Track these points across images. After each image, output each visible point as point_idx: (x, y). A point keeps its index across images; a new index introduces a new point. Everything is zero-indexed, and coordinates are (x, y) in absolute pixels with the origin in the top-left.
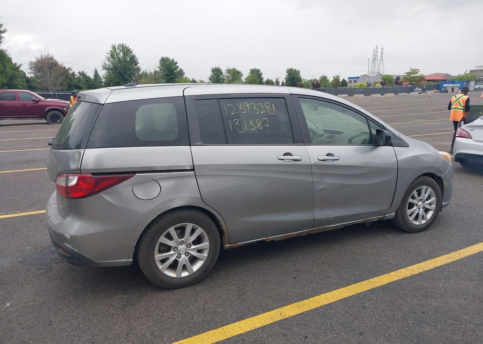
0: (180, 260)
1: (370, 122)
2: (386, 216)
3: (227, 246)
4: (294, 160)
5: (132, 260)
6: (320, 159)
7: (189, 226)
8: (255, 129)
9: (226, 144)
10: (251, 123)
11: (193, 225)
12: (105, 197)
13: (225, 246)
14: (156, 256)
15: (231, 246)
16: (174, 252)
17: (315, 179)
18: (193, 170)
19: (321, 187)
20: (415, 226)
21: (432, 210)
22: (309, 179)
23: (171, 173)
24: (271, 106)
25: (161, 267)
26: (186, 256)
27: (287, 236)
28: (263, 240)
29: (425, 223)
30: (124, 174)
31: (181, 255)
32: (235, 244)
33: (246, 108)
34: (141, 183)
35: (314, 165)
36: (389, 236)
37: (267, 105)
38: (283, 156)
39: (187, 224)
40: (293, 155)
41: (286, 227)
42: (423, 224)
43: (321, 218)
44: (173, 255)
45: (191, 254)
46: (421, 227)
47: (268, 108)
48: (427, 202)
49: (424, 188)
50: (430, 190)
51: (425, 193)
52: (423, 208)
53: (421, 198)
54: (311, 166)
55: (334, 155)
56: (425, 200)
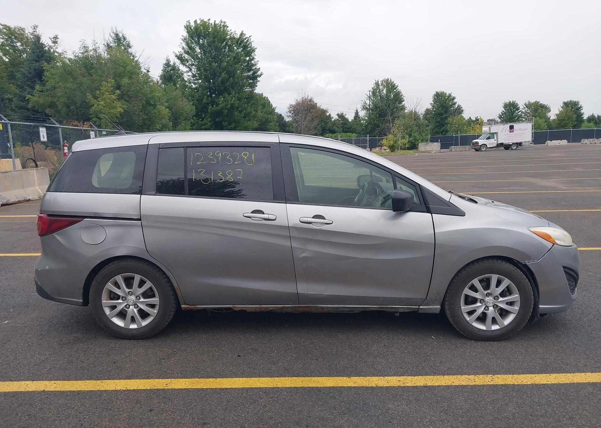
0: (128, 310)
2: (420, 308)
3: (183, 306)
4: (266, 219)
5: (82, 301)
7: (137, 278)
8: (223, 180)
10: (220, 174)
11: (142, 278)
12: (58, 237)
14: (104, 301)
15: (188, 307)
16: (122, 301)
17: (295, 245)
18: (140, 220)
19: (303, 255)
20: (477, 330)
21: (512, 312)
22: (287, 243)
23: (117, 221)
24: (250, 156)
25: (108, 314)
26: (135, 308)
27: (262, 308)
28: (230, 308)
29: (498, 329)
30: (75, 218)
31: (130, 306)
32: (192, 306)
33: (217, 158)
34: (88, 228)
35: (293, 227)
36: (433, 337)
37: (245, 155)
38: (251, 213)
39: (135, 275)
40: (265, 213)
42: (494, 330)
43: (307, 294)
44: (121, 303)
45: (140, 307)
47: (246, 158)
48: (502, 299)
49: (494, 278)
50: (506, 282)
51: (497, 286)
52: (495, 306)
53: (489, 291)
54: (288, 228)
55: (325, 218)
56: (497, 295)
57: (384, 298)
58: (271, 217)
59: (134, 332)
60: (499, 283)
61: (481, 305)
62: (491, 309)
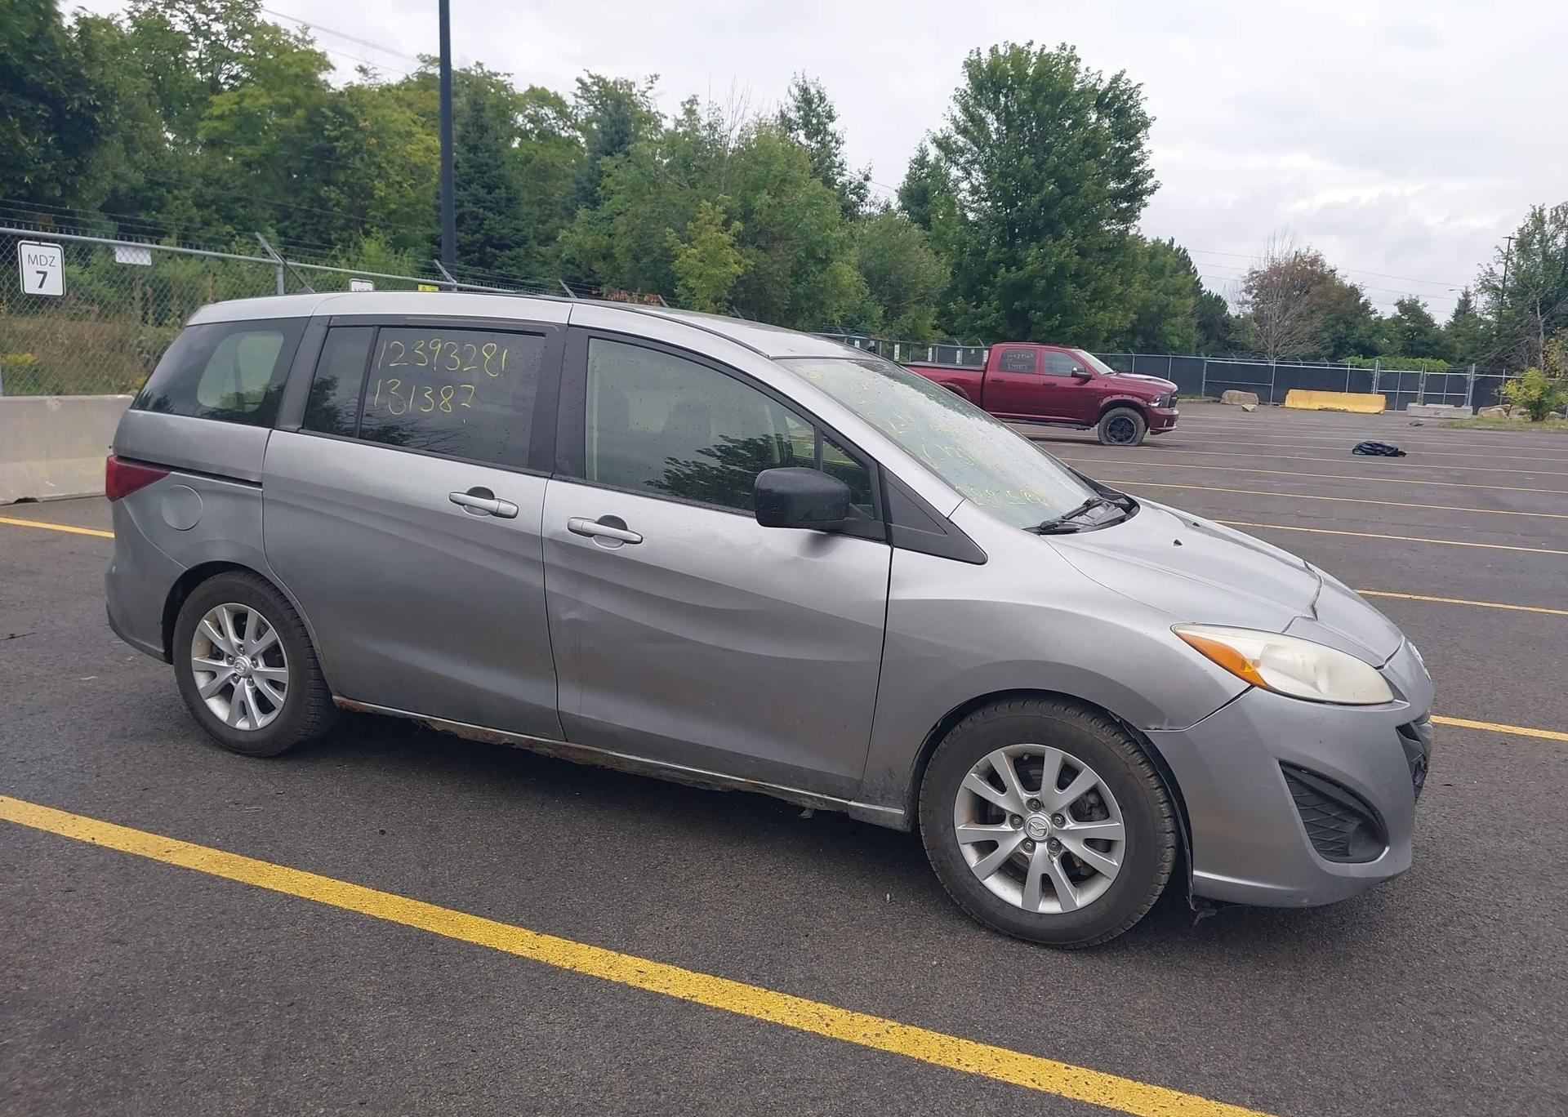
0: (238, 687)
2: (851, 806)
3: (335, 697)
4: (496, 514)
5: (162, 652)
6: (575, 527)
9: (359, 438)
10: (429, 395)
11: (261, 617)
12: (128, 506)
14: (195, 658)
15: (344, 703)
16: (226, 665)
17: (554, 585)
18: (261, 485)
19: (572, 615)
21: (1100, 871)
22: (534, 579)
23: (224, 482)
24: (499, 354)
25: (202, 686)
26: (250, 684)
27: (487, 733)
28: (423, 722)
31: (240, 678)
32: (352, 701)
33: (431, 353)
34: (174, 491)
35: (551, 540)
36: (886, 896)
37: (489, 350)
38: (468, 494)
40: (496, 498)
41: (472, 705)
42: (1044, 914)
43: (580, 717)
44: (224, 669)
45: (255, 682)
47: (489, 357)
48: (1072, 824)
49: (1053, 758)
50: (1087, 778)
51: (1062, 784)
52: (1054, 844)
53: (1036, 795)
54: (539, 541)
55: (626, 526)
56: (1062, 809)
57: (758, 760)
58: (504, 507)
59: (242, 738)
60: (1067, 775)
61: (1011, 829)
62: (1041, 848)
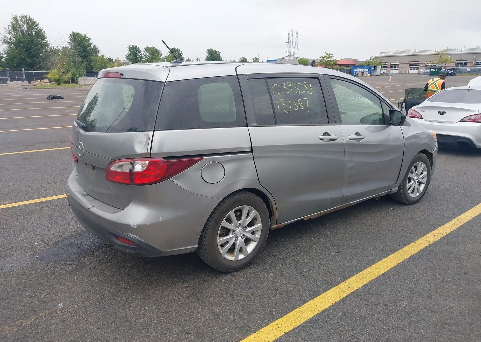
0: (238, 243)
1: (382, 103)
2: (392, 191)
3: (274, 226)
4: (331, 140)
5: (197, 246)
6: (351, 138)
7: (246, 209)
8: (297, 109)
9: (276, 124)
10: (295, 103)
11: (250, 207)
12: (175, 181)
13: (273, 226)
14: (219, 240)
15: (277, 226)
16: (233, 236)
17: (347, 158)
18: (251, 151)
19: (350, 166)
20: (412, 198)
21: (424, 183)
22: (342, 157)
23: (233, 155)
24: (309, 86)
25: (222, 251)
26: (242, 238)
27: (320, 213)
28: (302, 219)
29: (419, 195)
30: (194, 158)
31: (238, 238)
32: (280, 224)
33: (289, 88)
34: (210, 166)
35: (346, 144)
36: (392, 209)
37: (306, 85)
38: (323, 135)
39: (245, 207)
40: (330, 135)
41: (320, 205)
42: (418, 196)
43: (348, 195)
44: (231, 238)
45: (246, 236)
46: (416, 199)
47: (307, 87)
48: (421, 176)
49: (420, 164)
50: (423, 166)
51: (420, 169)
52: (418, 181)
53: (416, 173)
55: (360, 134)
61: (414, 182)
